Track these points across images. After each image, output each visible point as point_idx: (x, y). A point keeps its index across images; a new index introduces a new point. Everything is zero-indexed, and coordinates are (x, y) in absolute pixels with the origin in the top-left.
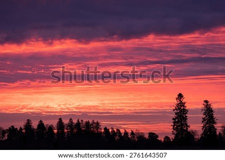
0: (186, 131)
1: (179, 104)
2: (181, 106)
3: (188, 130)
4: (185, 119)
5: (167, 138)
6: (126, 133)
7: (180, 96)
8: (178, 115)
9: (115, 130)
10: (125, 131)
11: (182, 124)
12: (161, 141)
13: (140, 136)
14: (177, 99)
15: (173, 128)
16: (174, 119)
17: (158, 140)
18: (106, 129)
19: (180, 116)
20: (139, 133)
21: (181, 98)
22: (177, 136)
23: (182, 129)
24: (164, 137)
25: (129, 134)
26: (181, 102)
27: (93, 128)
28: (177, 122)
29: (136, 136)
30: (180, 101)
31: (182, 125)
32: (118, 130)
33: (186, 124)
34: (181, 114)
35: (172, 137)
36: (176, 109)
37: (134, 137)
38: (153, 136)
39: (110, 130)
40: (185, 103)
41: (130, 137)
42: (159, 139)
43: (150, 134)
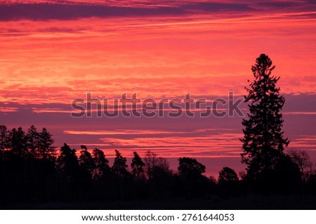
0: (279, 153)
1: (260, 82)
2: (266, 89)
3: (285, 152)
4: (278, 121)
5: (227, 172)
6: (120, 161)
7: (264, 61)
8: (258, 112)
9: (91, 151)
10: (118, 154)
11: (266, 134)
12: (211, 181)
13: (157, 167)
14: (254, 69)
15: (244, 147)
16: (245, 123)
17: (205, 177)
18: (66, 149)
19: (263, 115)
20: (154, 161)
21: (264, 69)
22: (253, 166)
23: (267, 148)
24: (221, 169)
25: (129, 163)
26: (266, 77)
27: (31, 146)
28: (256, 131)
29: (145, 168)
30: (263, 74)
31: (267, 137)
32: (99, 152)
33: (278, 136)
34: (266, 109)
35: (241, 170)
36: (253, 97)
37: (141, 170)
38: (190, 167)
39: (78, 153)
40: (275, 80)
41: (130, 169)
42: (207, 174)
43: (183, 161)
